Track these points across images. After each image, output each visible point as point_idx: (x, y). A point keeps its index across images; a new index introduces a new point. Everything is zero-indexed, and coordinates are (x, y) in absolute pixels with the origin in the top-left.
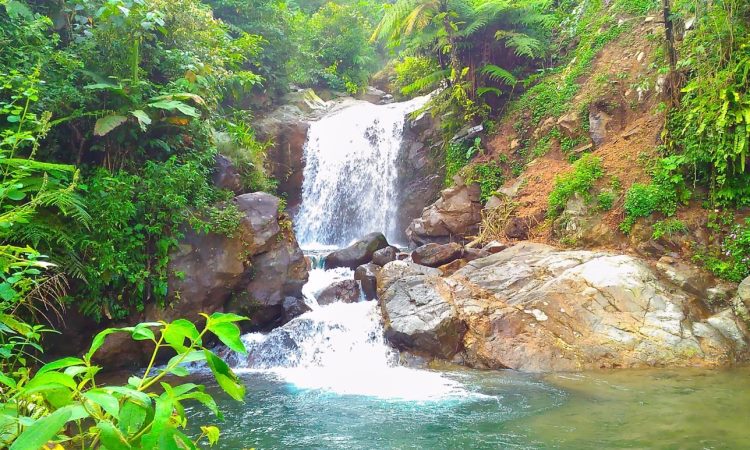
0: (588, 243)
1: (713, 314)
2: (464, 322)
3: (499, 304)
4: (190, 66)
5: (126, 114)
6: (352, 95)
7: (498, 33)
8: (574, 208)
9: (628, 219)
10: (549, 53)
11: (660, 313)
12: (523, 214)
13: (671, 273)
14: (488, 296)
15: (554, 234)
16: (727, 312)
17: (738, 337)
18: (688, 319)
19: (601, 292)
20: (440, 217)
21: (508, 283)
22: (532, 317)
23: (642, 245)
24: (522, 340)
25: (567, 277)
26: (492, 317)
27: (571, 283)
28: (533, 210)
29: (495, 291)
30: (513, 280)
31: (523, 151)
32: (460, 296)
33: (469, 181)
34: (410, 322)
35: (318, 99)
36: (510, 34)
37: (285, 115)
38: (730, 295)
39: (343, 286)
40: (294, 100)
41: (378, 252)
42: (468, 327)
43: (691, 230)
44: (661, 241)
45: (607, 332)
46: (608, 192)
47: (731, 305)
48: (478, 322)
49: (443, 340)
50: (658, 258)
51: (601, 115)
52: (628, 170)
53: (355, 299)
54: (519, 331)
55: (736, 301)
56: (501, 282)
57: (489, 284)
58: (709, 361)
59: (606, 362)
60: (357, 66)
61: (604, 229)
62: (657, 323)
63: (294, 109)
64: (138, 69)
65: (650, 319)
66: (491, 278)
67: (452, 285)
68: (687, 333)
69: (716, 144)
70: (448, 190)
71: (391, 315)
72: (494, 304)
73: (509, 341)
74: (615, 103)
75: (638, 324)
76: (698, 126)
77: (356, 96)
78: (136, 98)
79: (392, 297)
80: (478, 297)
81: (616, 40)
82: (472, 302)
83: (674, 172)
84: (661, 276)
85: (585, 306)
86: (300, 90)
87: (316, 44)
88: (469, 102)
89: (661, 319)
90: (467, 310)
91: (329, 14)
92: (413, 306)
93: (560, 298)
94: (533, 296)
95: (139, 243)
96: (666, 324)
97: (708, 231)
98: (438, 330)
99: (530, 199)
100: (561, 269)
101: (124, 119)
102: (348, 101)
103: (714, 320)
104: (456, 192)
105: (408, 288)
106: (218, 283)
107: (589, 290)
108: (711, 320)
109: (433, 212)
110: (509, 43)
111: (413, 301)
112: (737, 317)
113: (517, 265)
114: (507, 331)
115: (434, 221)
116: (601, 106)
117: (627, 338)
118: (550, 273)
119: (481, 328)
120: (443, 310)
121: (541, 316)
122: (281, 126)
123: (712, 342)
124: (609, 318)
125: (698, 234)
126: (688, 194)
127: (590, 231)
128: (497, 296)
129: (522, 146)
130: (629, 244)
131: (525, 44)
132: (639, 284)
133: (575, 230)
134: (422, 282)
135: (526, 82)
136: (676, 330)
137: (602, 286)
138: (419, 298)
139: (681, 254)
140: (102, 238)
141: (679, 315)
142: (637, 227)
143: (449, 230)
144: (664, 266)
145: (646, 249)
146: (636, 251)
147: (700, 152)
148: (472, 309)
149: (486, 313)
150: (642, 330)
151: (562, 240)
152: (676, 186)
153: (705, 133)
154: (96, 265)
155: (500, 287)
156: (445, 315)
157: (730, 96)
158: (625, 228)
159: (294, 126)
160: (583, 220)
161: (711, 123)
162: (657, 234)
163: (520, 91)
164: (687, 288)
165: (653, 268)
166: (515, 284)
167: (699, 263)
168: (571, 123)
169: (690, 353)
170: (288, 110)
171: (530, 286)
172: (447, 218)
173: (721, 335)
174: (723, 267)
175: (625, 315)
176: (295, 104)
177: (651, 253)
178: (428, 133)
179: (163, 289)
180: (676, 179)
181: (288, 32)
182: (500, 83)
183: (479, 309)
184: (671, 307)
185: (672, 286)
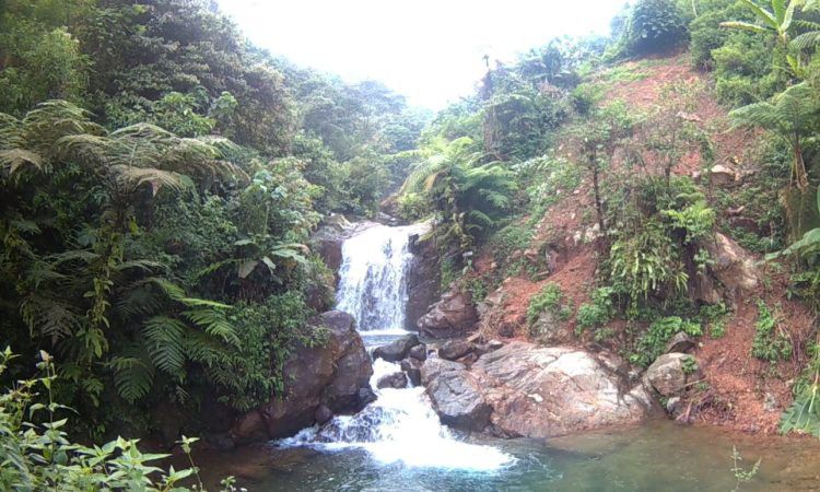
0: (554, 342)
1: (632, 388)
2: (490, 405)
3: (511, 390)
4: (297, 222)
5: (257, 259)
6: (369, 218)
7: (481, 190)
8: (545, 318)
9: (579, 327)
10: (513, 204)
11: (605, 390)
12: (509, 319)
13: (608, 362)
14: (501, 384)
15: (531, 334)
16: (640, 387)
17: (647, 402)
18: (621, 394)
19: (572, 379)
20: (443, 314)
21: (513, 375)
22: (533, 399)
23: (589, 343)
24: (529, 416)
25: (551, 370)
26: (508, 401)
27: (554, 374)
28: (516, 316)
29: (506, 381)
30: (517, 372)
31: (500, 271)
32: (484, 386)
33: (464, 290)
34: (454, 406)
35: (346, 221)
36: (489, 191)
37: (326, 233)
38: (640, 375)
39: (396, 376)
40: (331, 222)
41: (414, 349)
42: (493, 409)
43: (617, 334)
44: (600, 342)
45: (579, 406)
46: (566, 309)
47: (642, 382)
48: (499, 406)
49: (477, 419)
50: (598, 352)
51: (552, 252)
52: (576, 293)
53: (404, 386)
54: (526, 410)
55: (645, 379)
56: (509, 374)
57: (501, 376)
58: (635, 419)
59: (579, 426)
60: (373, 199)
61: (565, 333)
62: (605, 397)
63: (331, 229)
64: (266, 226)
65: (601, 395)
66: (502, 371)
67: (477, 377)
68: (622, 402)
69: (632, 283)
70: (447, 295)
71: (439, 402)
72: (507, 391)
73: (521, 417)
74: (561, 245)
75: (594, 399)
76: (621, 271)
77: (372, 219)
78: (263, 248)
79: (437, 388)
80: (496, 386)
81: (556, 203)
82: (493, 390)
83: (606, 298)
84: (602, 365)
85: (563, 389)
86: (333, 215)
87: (347, 184)
88: (464, 236)
89: (606, 394)
90: (491, 397)
91: (356, 163)
92: (453, 395)
93: (549, 385)
94: (532, 384)
95: (267, 356)
96: (609, 397)
97: (626, 335)
98: (474, 412)
99: (512, 308)
100: (546, 364)
101: (256, 263)
102: (367, 223)
103: (634, 392)
104: (454, 297)
105: (448, 382)
106: (316, 382)
107: (564, 378)
108: (632, 392)
109: (437, 310)
110: (489, 198)
111: (452, 391)
112: (646, 390)
113: (517, 361)
114: (519, 410)
115: (439, 318)
116: (552, 246)
117: (590, 409)
118: (539, 367)
119: (502, 409)
120: (475, 398)
121: (539, 398)
122: (324, 243)
123: (635, 407)
124: (577, 396)
125: (621, 336)
126: (614, 312)
127: (556, 334)
128: (508, 384)
129: (499, 267)
130: (581, 342)
131: (500, 199)
132: (593, 372)
133: (546, 332)
134: (457, 376)
135: (498, 223)
136: (615, 400)
137: (572, 375)
138: (456, 389)
139: (611, 350)
140: (247, 354)
141: (616, 391)
142: (585, 332)
143: (449, 324)
144: (603, 358)
145: (591, 346)
146: (585, 347)
147: (623, 288)
148: (494, 396)
149: (504, 398)
150: (598, 403)
151: (538, 339)
152: (608, 307)
153: (625, 276)
154: (243, 374)
155: (509, 378)
156: (478, 401)
157: (640, 255)
158: (577, 332)
159: (333, 242)
160: (552, 327)
161: (630, 270)
162: (598, 337)
163: (495, 229)
164: (617, 373)
165: (597, 359)
166: (518, 375)
167: (622, 355)
168: (533, 256)
169: (624, 415)
170: (327, 230)
171: (528, 376)
172: (449, 316)
173: (639, 401)
174: (635, 358)
175: (587, 393)
176: (332, 225)
177: (594, 349)
178: (426, 250)
179: (281, 386)
180: (608, 303)
181: (331, 177)
182: (483, 223)
183: (499, 396)
184: (610, 385)
185: (609, 371)
